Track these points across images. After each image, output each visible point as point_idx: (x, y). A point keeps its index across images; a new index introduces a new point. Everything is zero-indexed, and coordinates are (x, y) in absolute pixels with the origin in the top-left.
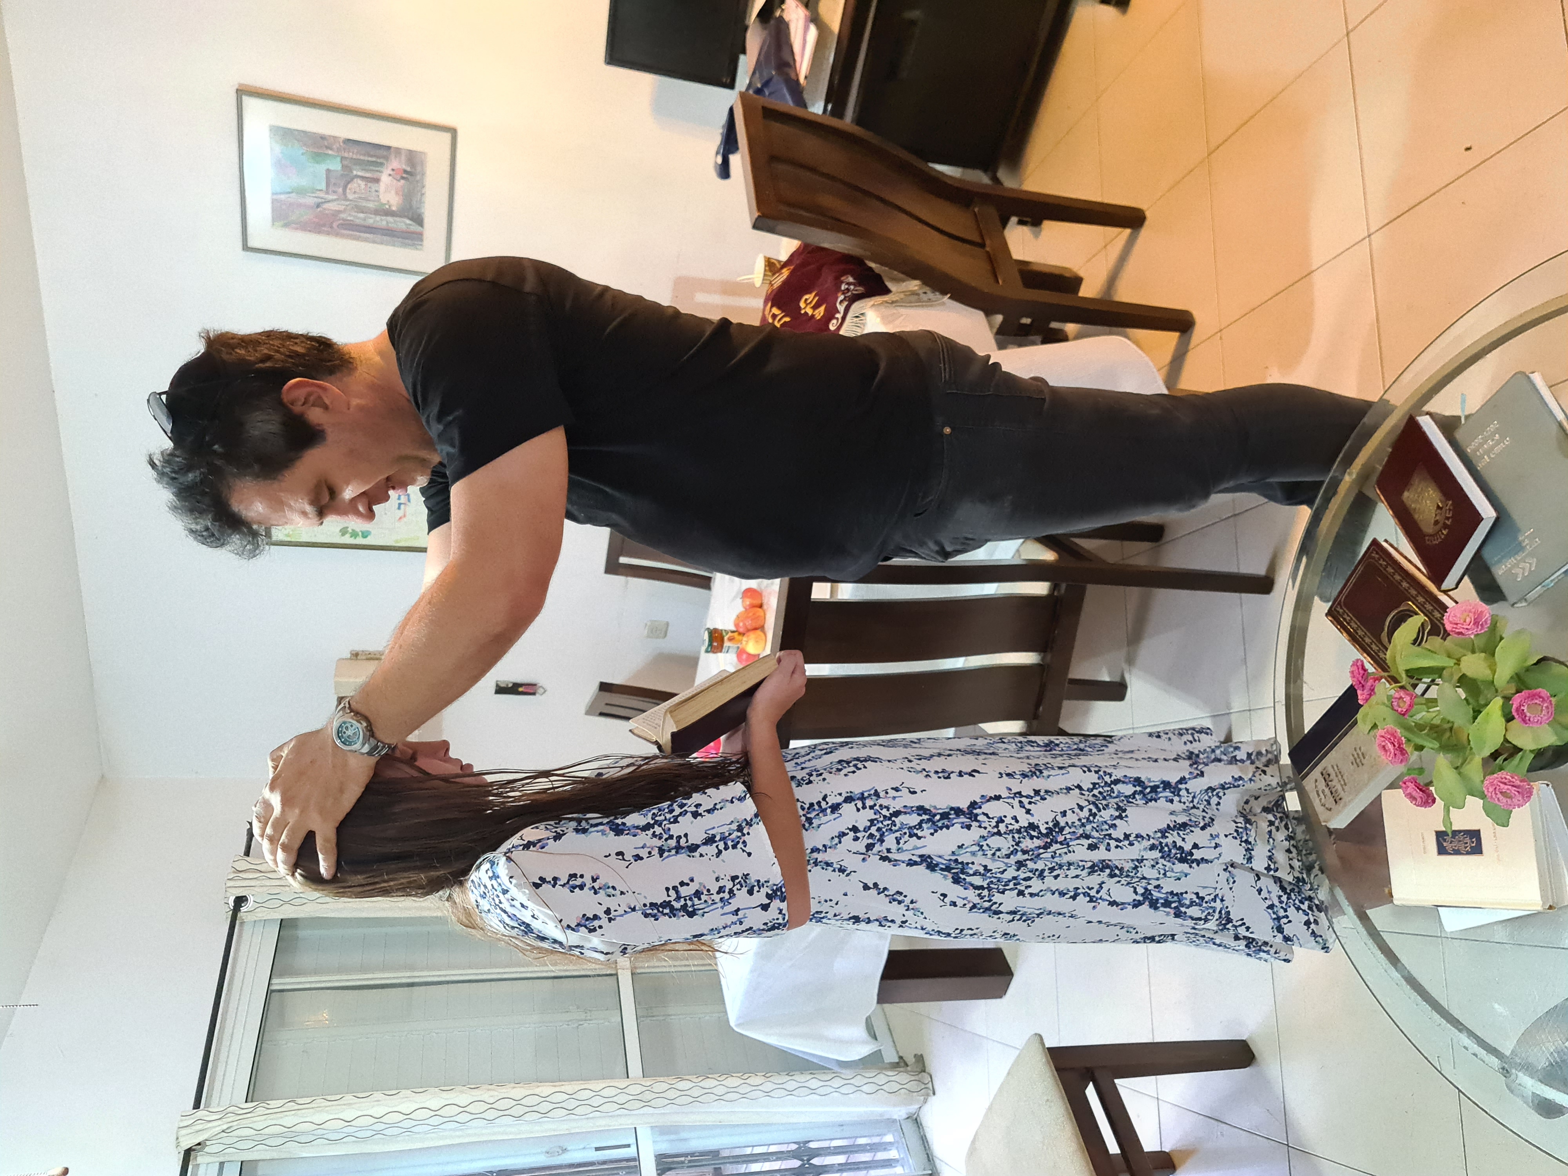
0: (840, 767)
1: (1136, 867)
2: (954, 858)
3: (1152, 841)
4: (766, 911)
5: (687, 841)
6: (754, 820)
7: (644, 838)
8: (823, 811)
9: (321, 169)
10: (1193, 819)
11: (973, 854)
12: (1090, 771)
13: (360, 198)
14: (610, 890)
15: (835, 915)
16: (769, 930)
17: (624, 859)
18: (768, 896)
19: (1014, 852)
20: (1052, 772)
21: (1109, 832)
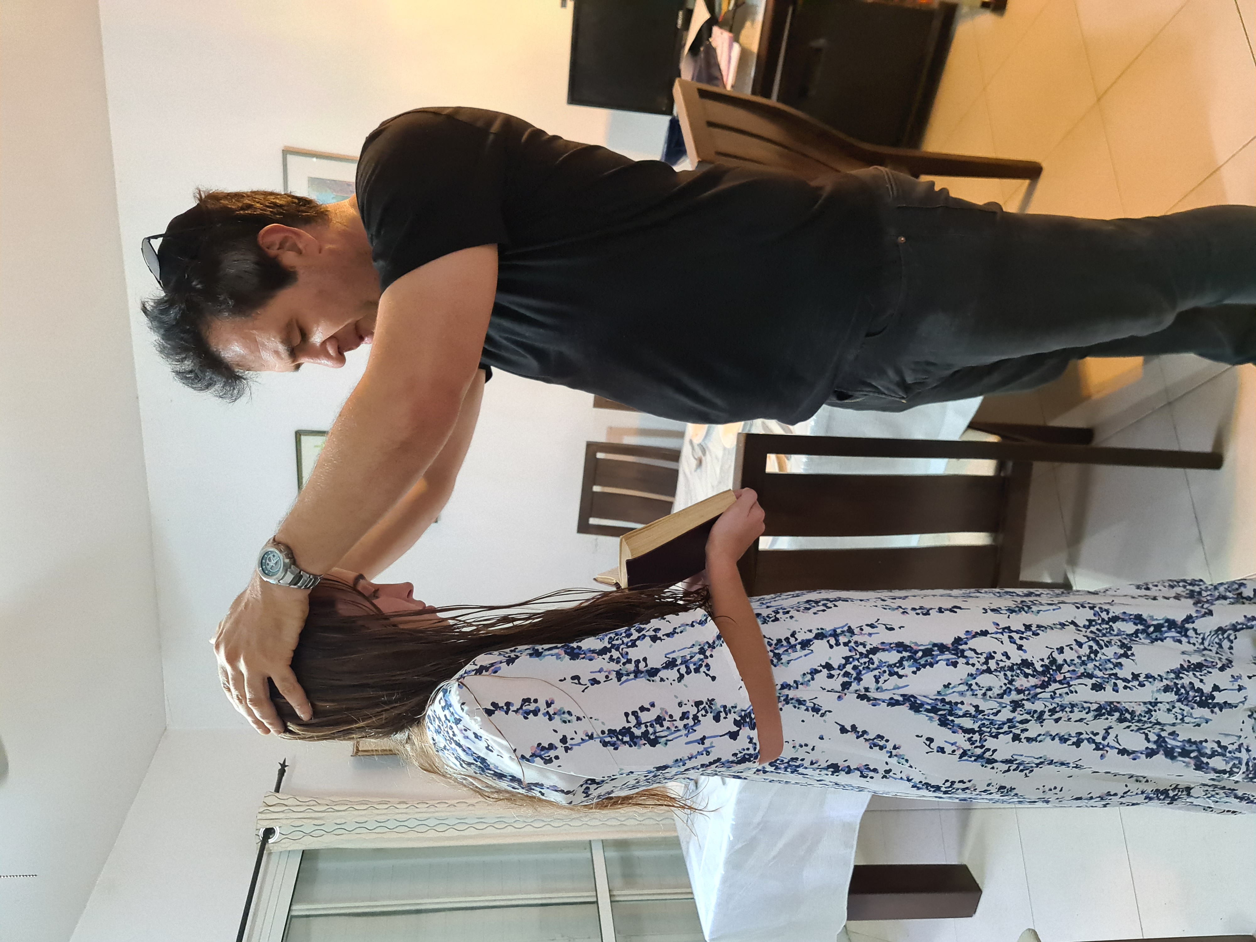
0: (808, 606)
1: (1149, 711)
2: (940, 698)
3: (1165, 682)
4: (735, 739)
5: (646, 666)
6: (717, 643)
7: (601, 662)
8: (793, 647)
10: (1209, 659)
11: (962, 694)
12: (1084, 607)
14: (565, 715)
16: (739, 762)
17: (580, 683)
18: (736, 723)
19: (1007, 691)
20: (1041, 608)
21: (1114, 671)
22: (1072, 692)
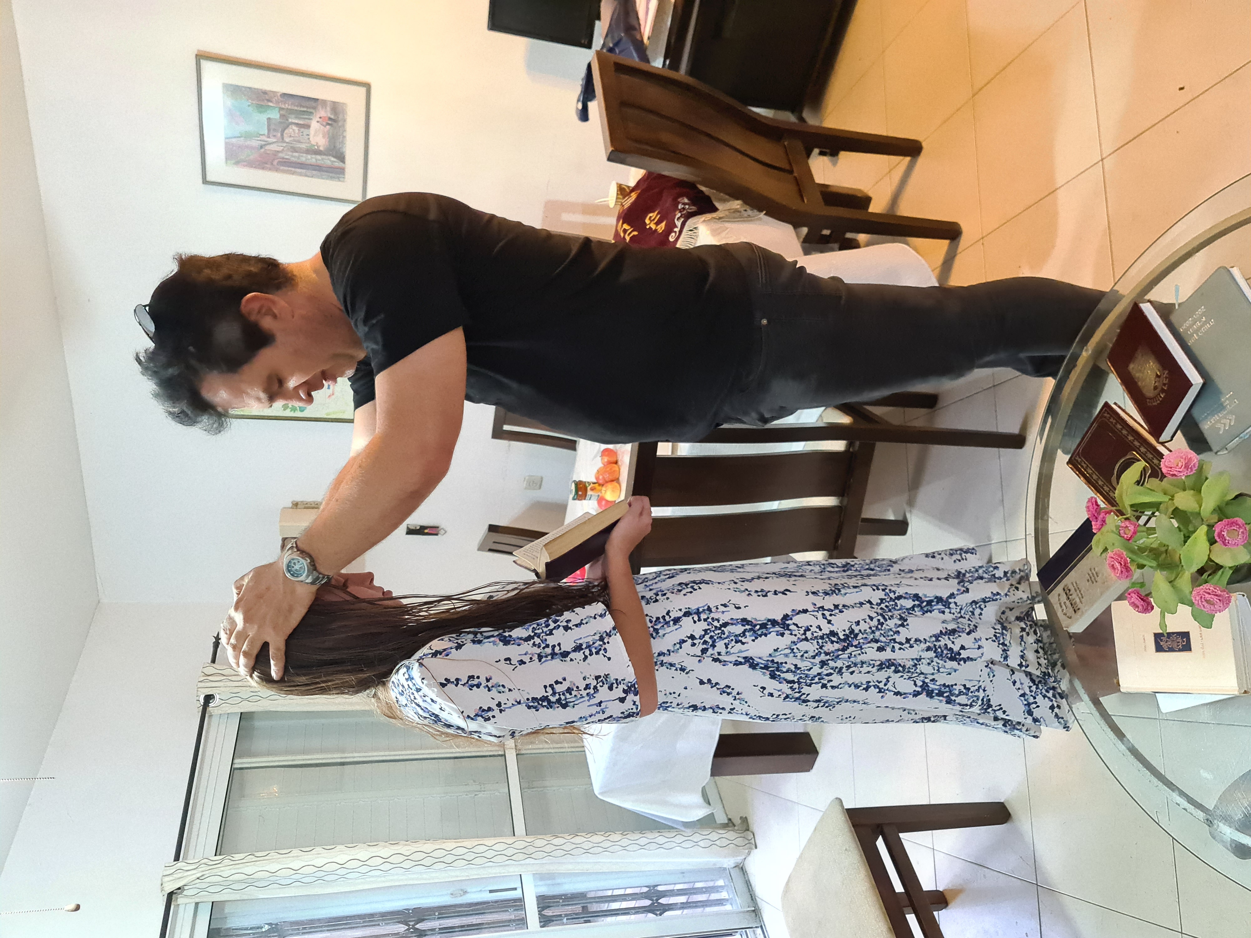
0: (680, 588)
1: (915, 665)
2: (770, 659)
3: (928, 644)
4: (623, 702)
5: (560, 649)
6: (612, 632)
7: (527, 647)
8: (667, 623)
9: (263, 117)
10: (960, 626)
11: (786, 655)
12: (878, 589)
13: (294, 140)
14: (500, 688)
15: (678, 705)
16: (625, 718)
17: (511, 664)
18: (625, 691)
19: (819, 654)
20: (848, 591)
21: (894, 637)
22: (863, 653)
